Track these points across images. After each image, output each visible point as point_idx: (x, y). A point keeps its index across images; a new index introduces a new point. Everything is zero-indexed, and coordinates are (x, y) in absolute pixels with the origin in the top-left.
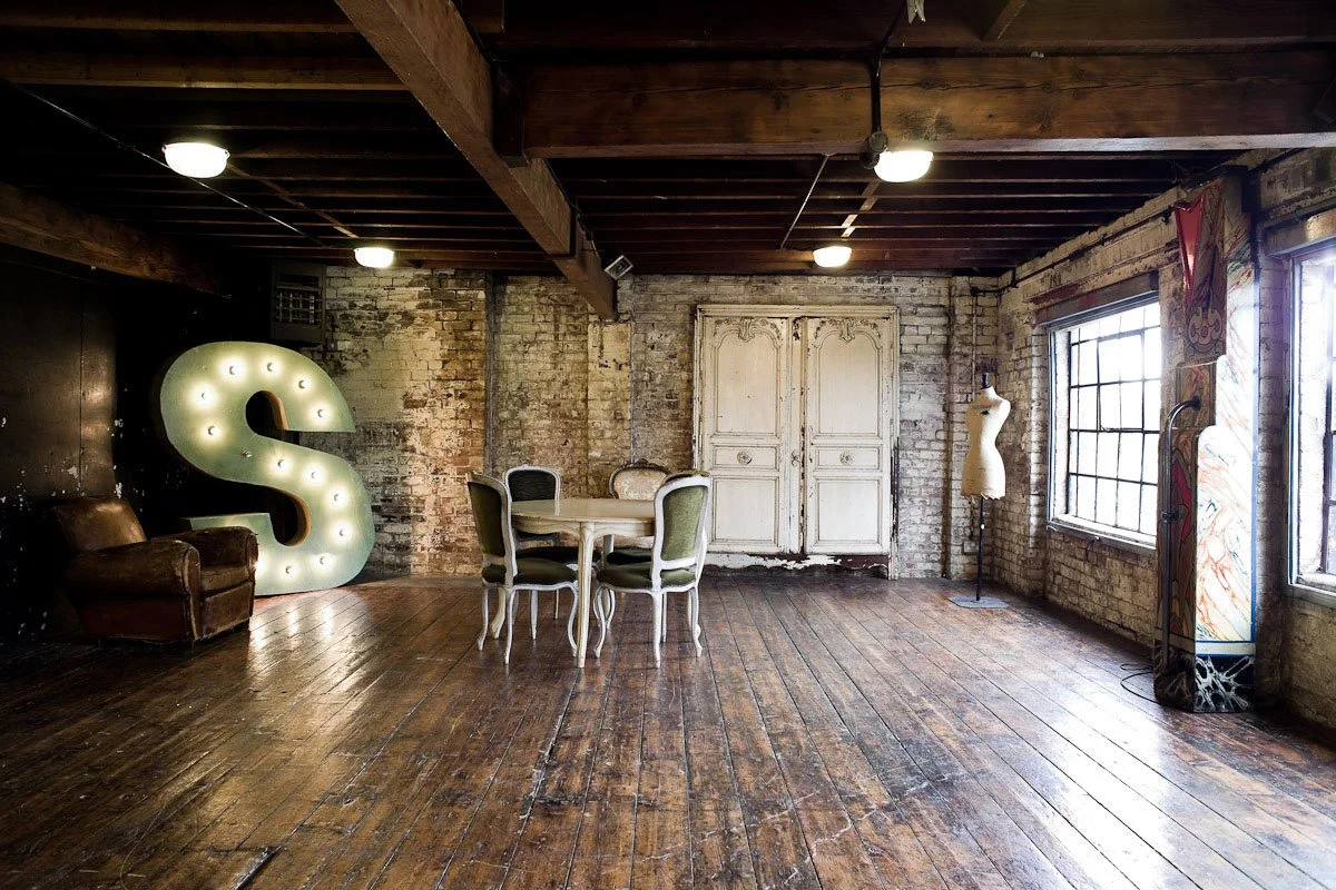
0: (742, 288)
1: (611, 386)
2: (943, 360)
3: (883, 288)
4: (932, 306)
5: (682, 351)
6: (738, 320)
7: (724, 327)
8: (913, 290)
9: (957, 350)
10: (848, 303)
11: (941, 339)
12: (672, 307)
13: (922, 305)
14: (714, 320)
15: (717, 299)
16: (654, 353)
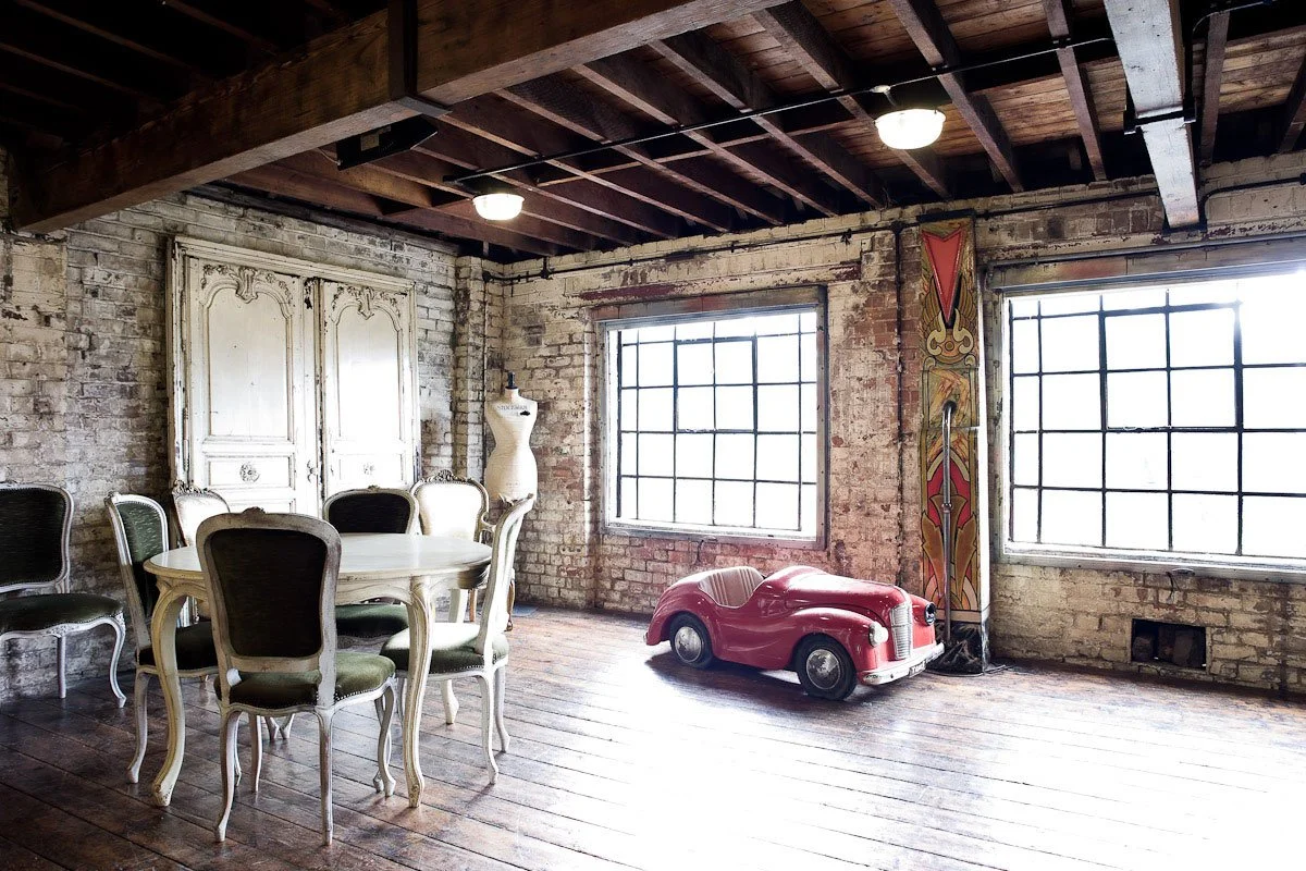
0: (233, 224)
1: (26, 352)
2: (449, 351)
3: (394, 256)
4: (441, 286)
5: (144, 306)
6: (236, 270)
7: (215, 277)
8: (424, 265)
9: (471, 340)
10: (360, 268)
11: (449, 327)
12: (127, 232)
13: (431, 284)
14: (202, 263)
15: (198, 232)
16: (97, 305)
